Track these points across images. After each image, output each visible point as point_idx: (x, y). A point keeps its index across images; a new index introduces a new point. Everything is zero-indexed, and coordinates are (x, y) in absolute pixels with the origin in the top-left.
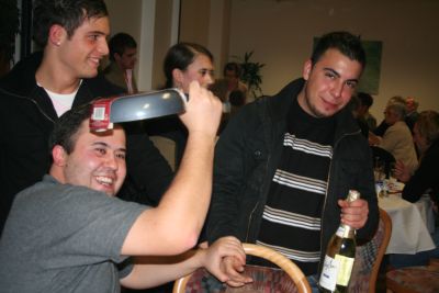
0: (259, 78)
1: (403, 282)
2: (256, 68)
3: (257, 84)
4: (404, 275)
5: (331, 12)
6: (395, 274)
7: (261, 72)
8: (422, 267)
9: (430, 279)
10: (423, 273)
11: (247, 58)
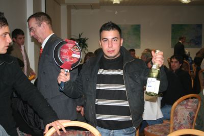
0: (86, 45)
1: (152, 132)
2: (84, 40)
3: (85, 48)
4: (152, 128)
5: (116, 13)
6: (148, 129)
7: (87, 42)
8: (160, 124)
9: (163, 129)
10: (160, 127)
11: (80, 36)
